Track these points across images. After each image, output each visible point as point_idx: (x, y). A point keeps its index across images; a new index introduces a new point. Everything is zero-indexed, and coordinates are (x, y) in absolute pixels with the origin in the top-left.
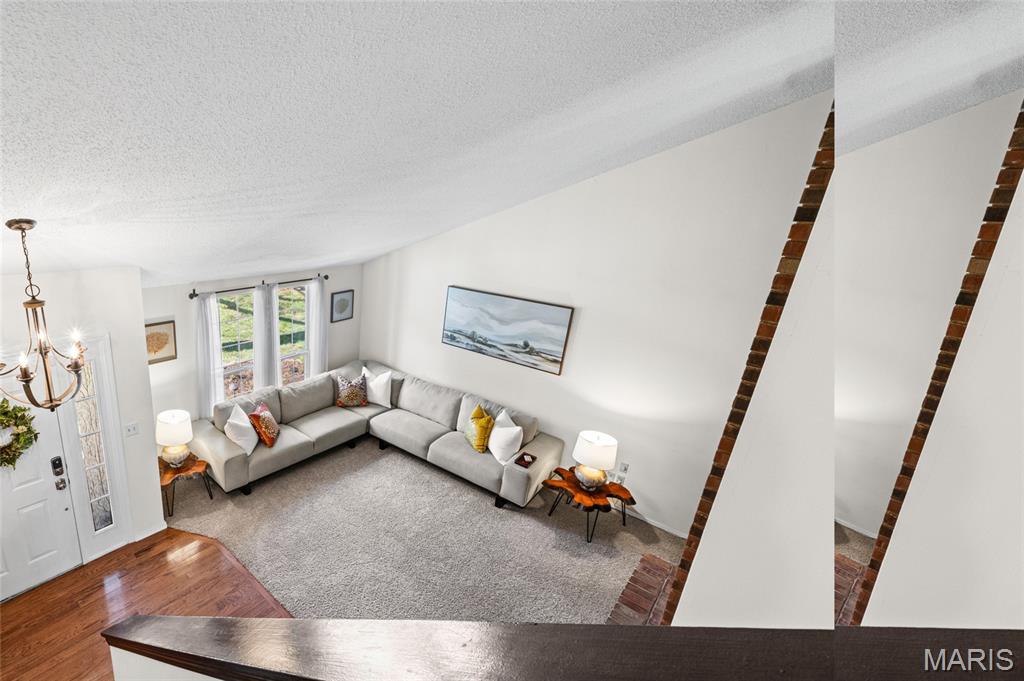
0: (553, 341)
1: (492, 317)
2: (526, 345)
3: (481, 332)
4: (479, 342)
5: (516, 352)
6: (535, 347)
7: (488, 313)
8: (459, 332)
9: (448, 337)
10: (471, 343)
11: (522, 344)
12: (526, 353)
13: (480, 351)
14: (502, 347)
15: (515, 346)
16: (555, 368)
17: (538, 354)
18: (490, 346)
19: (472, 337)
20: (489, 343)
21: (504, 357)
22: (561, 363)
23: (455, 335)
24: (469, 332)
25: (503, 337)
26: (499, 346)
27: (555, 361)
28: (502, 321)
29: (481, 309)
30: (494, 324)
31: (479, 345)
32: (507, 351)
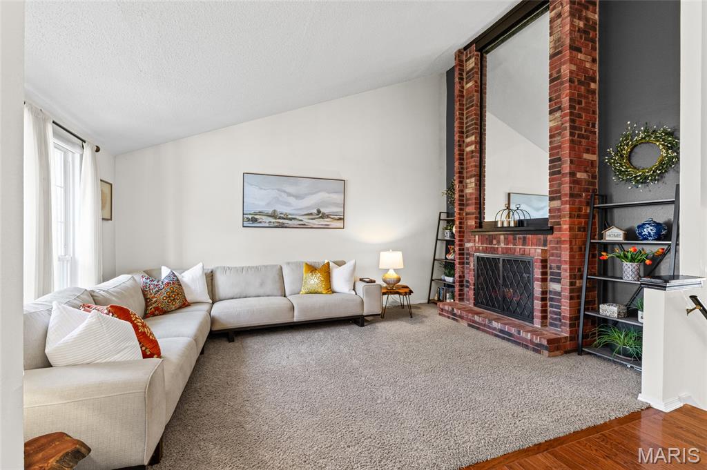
0: (336, 205)
1: (289, 195)
2: (319, 212)
3: (281, 209)
4: (280, 218)
5: (312, 219)
6: (325, 212)
7: (285, 192)
8: (260, 213)
9: (248, 220)
10: (273, 220)
11: (315, 211)
12: (320, 218)
13: (282, 226)
14: (300, 218)
15: (311, 214)
16: (339, 224)
17: (328, 216)
18: (291, 219)
19: (273, 216)
20: (290, 217)
21: (303, 226)
22: (343, 219)
23: (256, 217)
24: (270, 211)
25: (301, 209)
26: (298, 217)
27: (340, 219)
28: (298, 197)
29: (279, 190)
30: (291, 200)
31: (281, 221)
32: (306, 220)
